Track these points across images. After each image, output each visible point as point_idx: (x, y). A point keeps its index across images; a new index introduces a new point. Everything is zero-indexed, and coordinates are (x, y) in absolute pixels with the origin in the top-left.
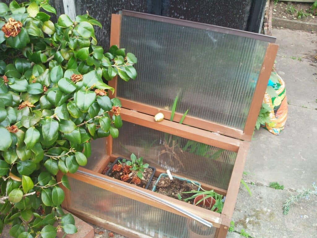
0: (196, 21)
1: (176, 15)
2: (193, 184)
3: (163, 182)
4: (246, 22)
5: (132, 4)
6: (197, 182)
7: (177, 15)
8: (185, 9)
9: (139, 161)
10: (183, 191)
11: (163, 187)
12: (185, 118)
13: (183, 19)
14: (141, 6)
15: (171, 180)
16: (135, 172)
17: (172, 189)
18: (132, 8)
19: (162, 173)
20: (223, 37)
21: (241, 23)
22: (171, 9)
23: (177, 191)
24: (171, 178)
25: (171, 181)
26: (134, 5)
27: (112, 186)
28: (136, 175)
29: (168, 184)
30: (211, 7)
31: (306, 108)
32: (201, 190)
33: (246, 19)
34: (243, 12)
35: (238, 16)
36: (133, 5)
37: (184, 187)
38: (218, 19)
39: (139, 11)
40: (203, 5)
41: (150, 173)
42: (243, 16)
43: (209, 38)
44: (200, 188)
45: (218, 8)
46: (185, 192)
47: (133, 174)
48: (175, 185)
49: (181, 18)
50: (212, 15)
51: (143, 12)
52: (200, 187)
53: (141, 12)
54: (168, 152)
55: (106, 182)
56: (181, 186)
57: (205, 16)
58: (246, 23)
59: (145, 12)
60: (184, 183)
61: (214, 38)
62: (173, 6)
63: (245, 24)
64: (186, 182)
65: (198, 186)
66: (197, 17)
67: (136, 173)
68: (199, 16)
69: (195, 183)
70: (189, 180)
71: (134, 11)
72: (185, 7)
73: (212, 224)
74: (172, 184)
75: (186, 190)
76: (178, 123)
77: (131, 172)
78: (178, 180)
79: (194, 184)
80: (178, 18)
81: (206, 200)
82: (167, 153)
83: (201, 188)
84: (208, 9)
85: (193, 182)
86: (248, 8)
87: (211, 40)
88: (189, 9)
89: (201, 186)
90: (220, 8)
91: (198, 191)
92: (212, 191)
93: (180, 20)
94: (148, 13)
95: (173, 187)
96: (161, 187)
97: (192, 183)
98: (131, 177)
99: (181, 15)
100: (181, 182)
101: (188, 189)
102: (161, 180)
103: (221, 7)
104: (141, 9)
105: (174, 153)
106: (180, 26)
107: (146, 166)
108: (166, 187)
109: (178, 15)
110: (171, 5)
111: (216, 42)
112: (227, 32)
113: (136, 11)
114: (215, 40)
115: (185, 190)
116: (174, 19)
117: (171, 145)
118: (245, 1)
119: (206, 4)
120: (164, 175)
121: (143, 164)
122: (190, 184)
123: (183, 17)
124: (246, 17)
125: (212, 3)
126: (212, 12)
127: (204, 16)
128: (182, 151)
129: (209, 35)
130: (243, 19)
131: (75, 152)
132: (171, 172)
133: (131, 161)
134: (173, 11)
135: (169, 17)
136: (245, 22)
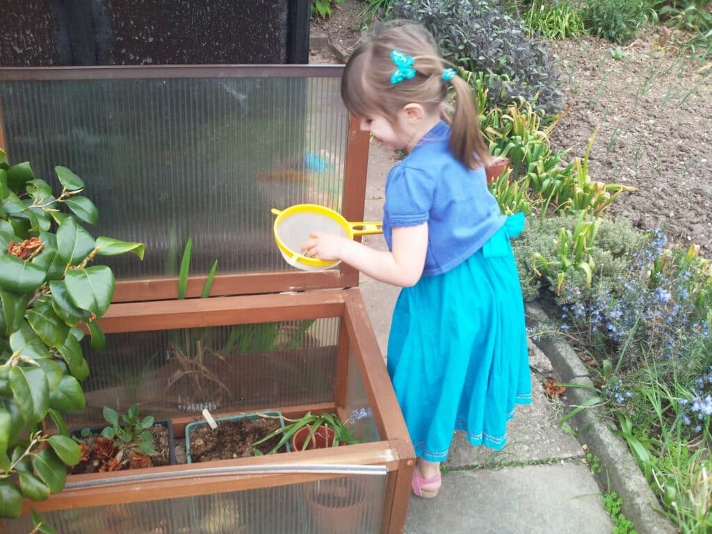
0: (182, 62)
1: (132, 57)
2: (265, 418)
3: (200, 442)
4: (285, 45)
5: (17, 49)
6: (269, 411)
7: (135, 59)
8: (151, 40)
9: (131, 416)
10: (254, 442)
11: (207, 452)
12: (215, 281)
13: (151, 64)
14: (43, 52)
15: (215, 430)
16: (129, 446)
17: (226, 447)
18: (19, 61)
19: (187, 424)
20: (258, 86)
21: (276, 51)
22: (118, 45)
23: (240, 447)
24: (213, 425)
25: (217, 432)
26: (25, 51)
27: (138, 489)
28: (131, 452)
29: (212, 440)
30: (209, 27)
31: (380, 198)
32: (287, 423)
33: (283, 40)
34: (276, 28)
35: (267, 36)
36: (21, 51)
37: (251, 432)
38: (228, 49)
39: (38, 65)
40: (191, 26)
41: (161, 433)
42: (277, 34)
43: (227, 93)
44: (284, 420)
45: (224, 26)
46: (258, 440)
47: (124, 453)
48: (229, 438)
49: (146, 63)
50: (214, 43)
51: (51, 66)
52: (281, 417)
53: (44, 65)
54: (191, 371)
55: (118, 484)
56: (241, 433)
57: (198, 48)
58: (285, 48)
59: (54, 64)
60: (243, 425)
61: (239, 91)
62: (122, 39)
63: (283, 51)
64: (247, 420)
65: (277, 417)
66: (181, 54)
67: (130, 448)
68: (185, 51)
69: (267, 414)
70: (252, 414)
71: (27, 66)
72: (151, 36)
73: (384, 467)
74: (221, 436)
75: (257, 436)
76: (199, 298)
77: (116, 451)
78: (228, 423)
79: (266, 416)
80: (139, 63)
81: (317, 436)
82: (187, 374)
83: (286, 419)
84: (203, 33)
85: (262, 414)
86: (284, 16)
87: (233, 98)
88: (161, 40)
89: (283, 415)
90: (227, 25)
91: (284, 427)
92: (309, 415)
93: (145, 66)
94: (63, 65)
95: (225, 442)
96: (203, 454)
97: (262, 417)
98: (122, 460)
99: (143, 56)
100: (238, 424)
101: (260, 432)
102: (192, 439)
103: (230, 24)
104: (44, 58)
105: (204, 368)
106: (154, 79)
107: (148, 423)
108: (213, 450)
109: (138, 58)
110: (116, 36)
111: (245, 100)
112: (266, 74)
113: (31, 66)
114: (242, 97)
115: (254, 437)
116: (129, 66)
117: (193, 352)
118: (276, 2)
119: (197, 22)
120: (194, 426)
121: (141, 422)
122: (258, 420)
123: (149, 60)
124: (282, 34)
125: (209, 18)
126: (213, 36)
127: (196, 50)
128: (221, 357)
129: (225, 86)
130: (277, 41)
131: (46, 438)
132: (212, 412)
133: (112, 426)
134: (124, 51)
135: (116, 64)
136: (282, 46)
